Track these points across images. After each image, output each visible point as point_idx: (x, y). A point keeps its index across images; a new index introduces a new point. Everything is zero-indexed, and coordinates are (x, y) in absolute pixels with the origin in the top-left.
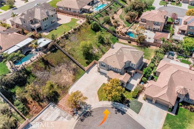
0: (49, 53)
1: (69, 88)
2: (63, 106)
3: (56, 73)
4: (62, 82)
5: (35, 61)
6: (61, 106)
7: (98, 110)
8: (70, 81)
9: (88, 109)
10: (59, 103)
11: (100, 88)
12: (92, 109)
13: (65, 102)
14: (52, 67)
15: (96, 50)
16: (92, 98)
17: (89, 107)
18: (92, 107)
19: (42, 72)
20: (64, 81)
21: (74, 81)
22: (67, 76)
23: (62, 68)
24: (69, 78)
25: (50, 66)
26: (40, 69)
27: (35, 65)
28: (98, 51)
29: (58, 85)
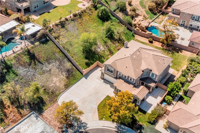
0: (37, 43)
1: (59, 95)
2: (49, 118)
3: (44, 72)
4: (51, 85)
5: (19, 52)
6: (46, 118)
7: (96, 131)
8: (62, 86)
9: (82, 128)
10: (44, 114)
11: (102, 102)
12: (87, 129)
13: (52, 113)
14: (39, 64)
15: (101, 47)
16: (90, 114)
17: (84, 126)
18: (88, 126)
19: (26, 68)
20: (53, 85)
21: (67, 86)
22: (58, 78)
23: (53, 66)
24: (60, 82)
25: (36, 62)
26: (24, 65)
27: (18, 58)
28: (103, 49)
29: (45, 89)
